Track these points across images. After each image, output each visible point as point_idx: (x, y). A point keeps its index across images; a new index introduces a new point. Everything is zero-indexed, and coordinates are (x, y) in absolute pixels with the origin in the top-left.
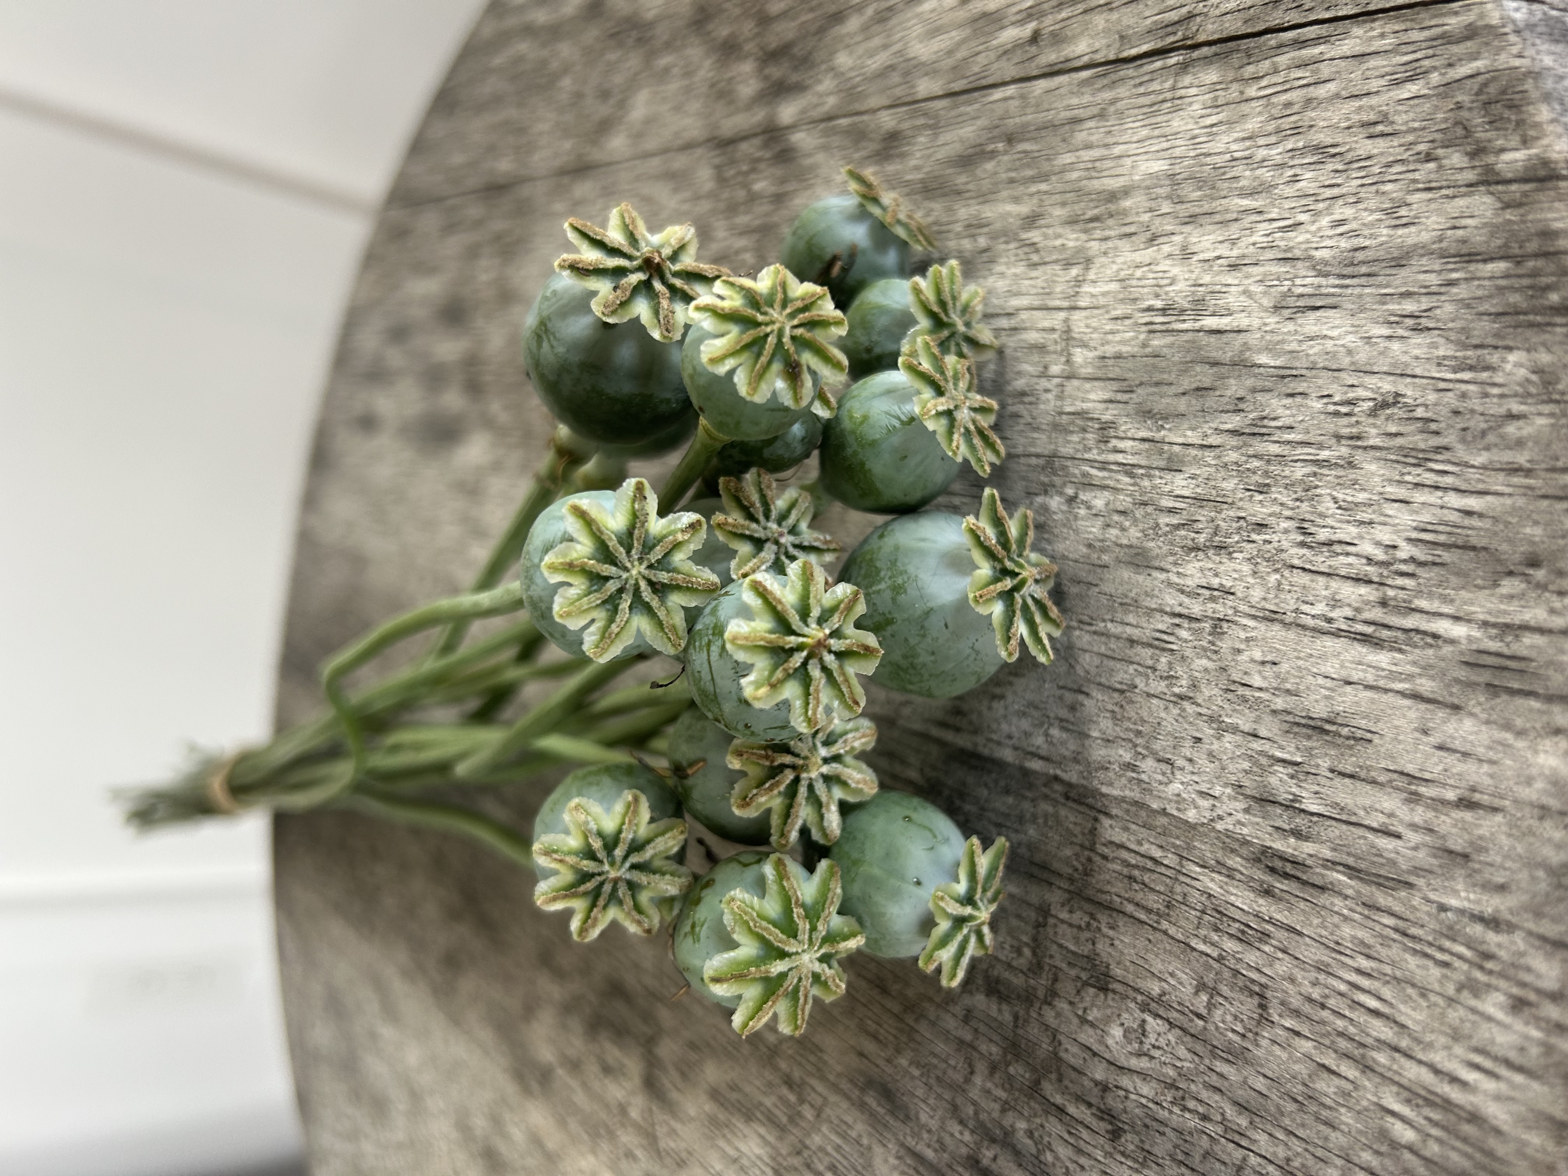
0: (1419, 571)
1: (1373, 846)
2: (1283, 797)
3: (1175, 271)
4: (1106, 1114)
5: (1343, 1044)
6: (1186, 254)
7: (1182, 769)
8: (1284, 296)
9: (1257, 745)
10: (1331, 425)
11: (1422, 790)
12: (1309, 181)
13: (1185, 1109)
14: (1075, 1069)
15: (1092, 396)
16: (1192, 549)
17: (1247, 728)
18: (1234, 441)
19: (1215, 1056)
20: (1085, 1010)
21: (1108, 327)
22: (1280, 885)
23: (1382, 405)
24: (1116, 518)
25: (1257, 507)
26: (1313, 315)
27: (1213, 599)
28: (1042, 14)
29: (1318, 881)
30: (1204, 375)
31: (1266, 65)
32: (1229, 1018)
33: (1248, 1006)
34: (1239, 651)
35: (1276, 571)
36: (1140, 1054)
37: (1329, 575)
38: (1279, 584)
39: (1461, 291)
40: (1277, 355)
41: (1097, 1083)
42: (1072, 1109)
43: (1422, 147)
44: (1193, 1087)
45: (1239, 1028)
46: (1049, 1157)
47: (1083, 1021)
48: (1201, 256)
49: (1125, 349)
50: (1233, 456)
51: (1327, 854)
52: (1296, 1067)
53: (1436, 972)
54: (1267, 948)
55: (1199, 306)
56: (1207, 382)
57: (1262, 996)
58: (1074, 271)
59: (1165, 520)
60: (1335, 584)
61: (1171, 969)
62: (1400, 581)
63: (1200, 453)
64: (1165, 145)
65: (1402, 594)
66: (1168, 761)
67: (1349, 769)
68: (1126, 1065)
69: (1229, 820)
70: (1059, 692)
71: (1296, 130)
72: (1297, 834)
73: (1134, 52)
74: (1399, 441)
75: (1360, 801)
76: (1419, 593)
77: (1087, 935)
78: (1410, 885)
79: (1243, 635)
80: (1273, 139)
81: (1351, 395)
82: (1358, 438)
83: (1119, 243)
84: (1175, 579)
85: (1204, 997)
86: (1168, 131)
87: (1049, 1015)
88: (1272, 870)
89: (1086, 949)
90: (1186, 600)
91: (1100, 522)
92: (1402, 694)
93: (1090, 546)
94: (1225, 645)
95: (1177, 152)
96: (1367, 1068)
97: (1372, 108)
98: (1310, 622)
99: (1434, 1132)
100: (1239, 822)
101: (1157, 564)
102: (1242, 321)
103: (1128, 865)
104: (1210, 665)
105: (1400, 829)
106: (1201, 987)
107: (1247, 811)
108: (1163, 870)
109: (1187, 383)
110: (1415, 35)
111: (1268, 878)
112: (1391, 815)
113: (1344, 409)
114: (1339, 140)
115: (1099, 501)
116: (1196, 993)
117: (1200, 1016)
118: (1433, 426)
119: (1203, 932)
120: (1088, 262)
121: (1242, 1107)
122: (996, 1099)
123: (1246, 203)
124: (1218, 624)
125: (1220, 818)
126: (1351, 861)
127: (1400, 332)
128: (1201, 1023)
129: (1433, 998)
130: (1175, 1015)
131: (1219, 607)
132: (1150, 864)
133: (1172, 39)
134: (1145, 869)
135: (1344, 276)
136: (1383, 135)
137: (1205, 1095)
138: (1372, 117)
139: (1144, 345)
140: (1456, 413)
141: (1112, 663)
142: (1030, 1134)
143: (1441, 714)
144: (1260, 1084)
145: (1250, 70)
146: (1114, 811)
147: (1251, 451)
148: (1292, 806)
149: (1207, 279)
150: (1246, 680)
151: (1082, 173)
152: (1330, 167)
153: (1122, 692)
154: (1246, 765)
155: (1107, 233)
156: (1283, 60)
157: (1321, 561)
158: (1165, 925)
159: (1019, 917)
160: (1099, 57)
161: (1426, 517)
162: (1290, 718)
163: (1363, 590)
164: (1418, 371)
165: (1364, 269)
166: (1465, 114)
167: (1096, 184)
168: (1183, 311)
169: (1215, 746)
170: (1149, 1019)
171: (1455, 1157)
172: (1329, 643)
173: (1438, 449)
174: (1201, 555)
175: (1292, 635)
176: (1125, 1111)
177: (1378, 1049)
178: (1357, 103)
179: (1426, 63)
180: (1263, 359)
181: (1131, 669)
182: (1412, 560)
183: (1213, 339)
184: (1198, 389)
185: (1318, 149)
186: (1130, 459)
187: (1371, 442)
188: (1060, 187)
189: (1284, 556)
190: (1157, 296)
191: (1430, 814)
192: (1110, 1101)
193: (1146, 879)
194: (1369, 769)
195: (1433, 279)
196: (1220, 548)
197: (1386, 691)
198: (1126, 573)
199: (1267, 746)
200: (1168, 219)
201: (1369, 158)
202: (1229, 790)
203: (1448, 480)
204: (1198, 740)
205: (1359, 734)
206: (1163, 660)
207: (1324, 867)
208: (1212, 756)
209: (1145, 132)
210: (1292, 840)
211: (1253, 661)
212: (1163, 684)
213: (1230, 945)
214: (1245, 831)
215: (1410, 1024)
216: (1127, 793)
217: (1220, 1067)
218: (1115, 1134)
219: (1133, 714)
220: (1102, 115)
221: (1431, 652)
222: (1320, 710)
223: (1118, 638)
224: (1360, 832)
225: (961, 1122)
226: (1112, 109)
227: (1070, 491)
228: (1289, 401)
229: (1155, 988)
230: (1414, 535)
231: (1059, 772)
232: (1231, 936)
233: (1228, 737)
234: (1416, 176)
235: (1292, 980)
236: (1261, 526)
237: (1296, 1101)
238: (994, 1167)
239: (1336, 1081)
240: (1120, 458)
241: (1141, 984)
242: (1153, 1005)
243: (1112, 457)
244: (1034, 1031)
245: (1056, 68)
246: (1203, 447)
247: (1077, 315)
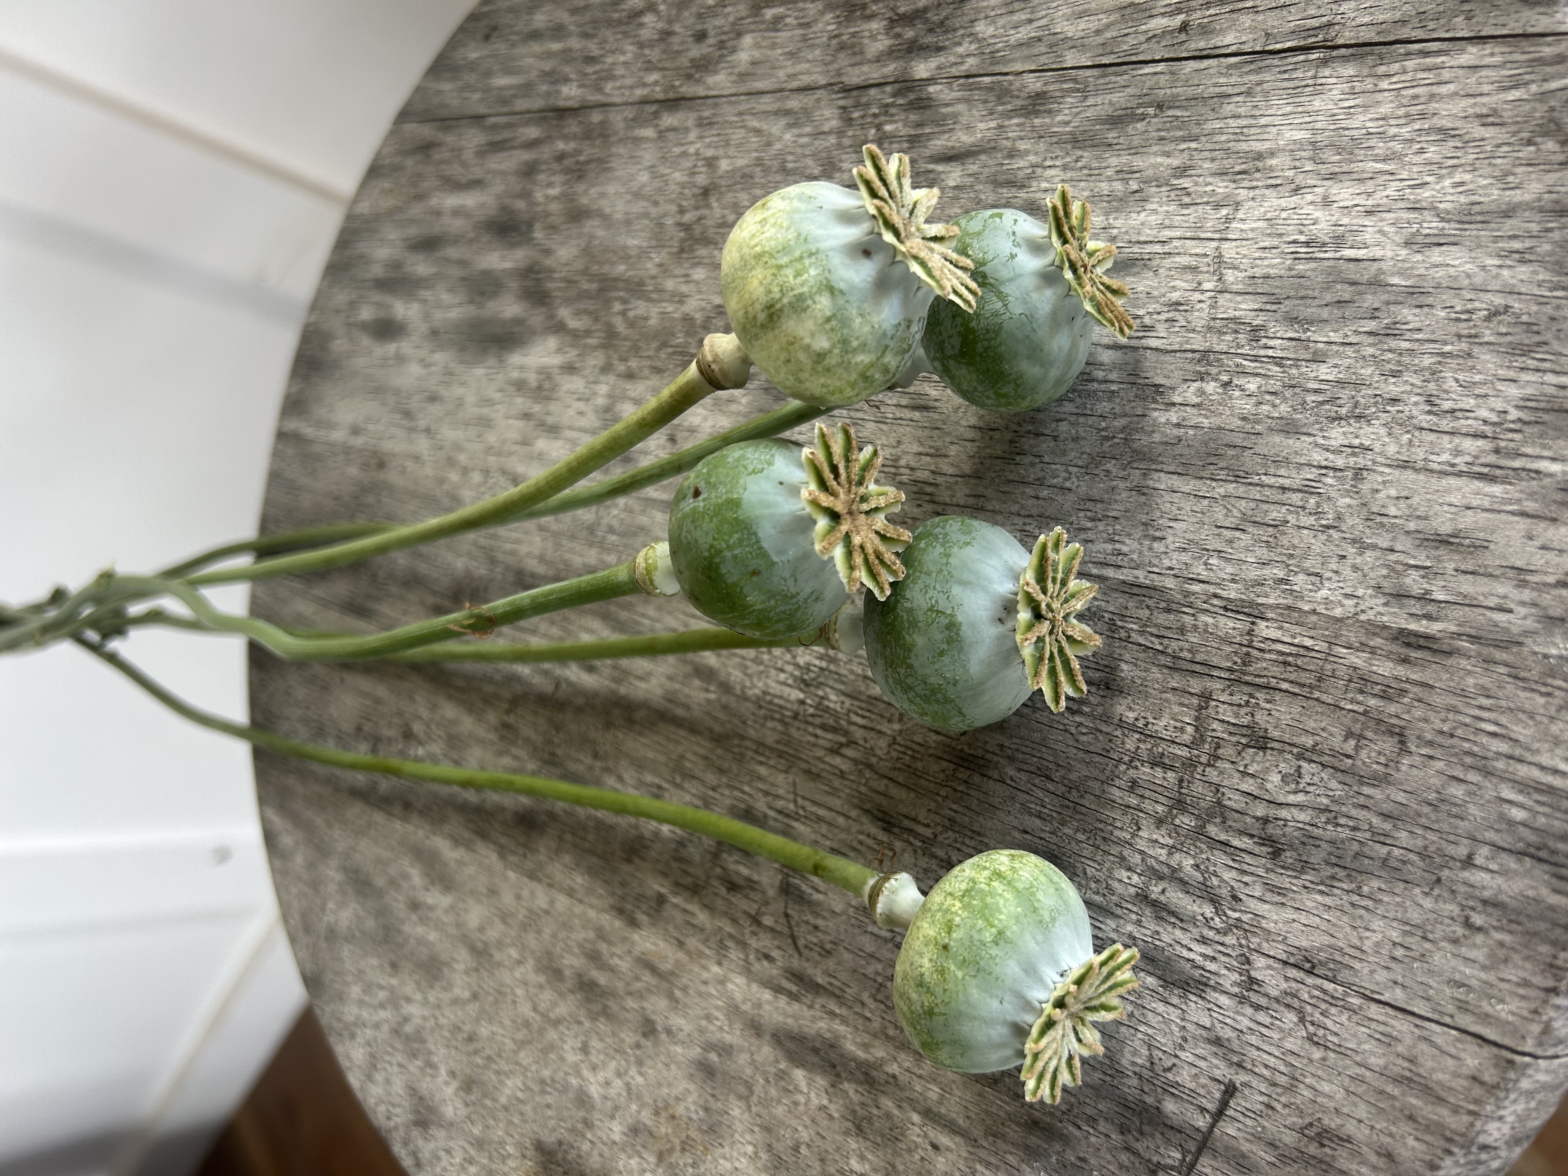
0: (1526, 428)
1: (1490, 620)
2: (1416, 591)
3: (1318, 214)
4: (1266, 840)
5: (1468, 760)
6: (1327, 202)
7: (1329, 579)
8: (1414, 235)
9: (1393, 557)
10: (1453, 328)
11: (1528, 578)
12: (1433, 152)
13: (1337, 825)
14: (1237, 812)
15: (1244, 306)
16: (1335, 419)
17: (1385, 545)
18: (1371, 340)
19: (1362, 783)
20: (1246, 766)
21: (1257, 255)
22: (1414, 654)
23: (1493, 314)
24: (1268, 397)
25: (1392, 387)
26: (1437, 250)
27: (1354, 454)
28: (1189, 11)
29: (1445, 648)
30: (1345, 292)
31: (1396, 67)
32: (1373, 754)
33: (1388, 745)
34: (1377, 491)
35: (1408, 432)
36: (1295, 792)
37: (1452, 433)
38: (1411, 441)
39: (1556, 235)
40: (1409, 277)
41: (1258, 819)
42: (1236, 842)
43: (1525, 135)
44: (1344, 809)
45: (1382, 760)
46: (1215, 881)
47: (1244, 774)
48: (1341, 204)
49: (1272, 272)
50: (1371, 351)
51: (1453, 628)
52: (1432, 781)
53: (1542, 700)
54: (1406, 700)
55: (1339, 241)
56: (1347, 297)
57: (1401, 735)
58: (1224, 212)
59: (1310, 398)
60: (1457, 440)
61: (1323, 725)
62: (1510, 435)
63: (1341, 349)
64: (1308, 119)
65: (1511, 445)
66: (1317, 575)
67: (1470, 568)
68: (1284, 801)
69: (1371, 612)
70: (1217, 531)
71: (1423, 116)
72: (1428, 617)
73: (1279, 46)
74: (1509, 338)
75: (1480, 589)
76: (1525, 442)
77: (1248, 710)
78: (1520, 644)
79: (1380, 479)
80: (1402, 121)
81: (1470, 306)
82: (1476, 336)
83: (1267, 192)
84: (1321, 441)
85: (1352, 742)
86: (1310, 108)
87: (1212, 775)
88: (1408, 645)
89: (1245, 721)
90: (1331, 457)
91: (1253, 400)
92: (1513, 513)
93: (1244, 419)
94: (1365, 487)
95: (1319, 125)
96: (1488, 773)
97: (1484, 105)
98: (1435, 466)
99: (1541, 809)
100: (1380, 613)
101: (1305, 430)
102: (1378, 253)
103: (1283, 653)
104: (1354, 502)
105: (1512, 606)
106: (1349, 735)
107: (1386, 604)
108: (1313, 654)
109: (1328, 297)
110: (1517, 57)
111: (1405, 651)
112: (1505, 597)
113: (1463, 317)
114: (1458, 124)
115: (1252, 385)
116: (1345, 740)
117: (1348, 756)
118: (1535, 328)
119: (1350, 696)
120: (1237, 205)
121: (1386, 816)
122: (1163, 846)
123: (1379, 166)
124: (1359, 473)
125: (1363, 611)
126: (1473, 632)
127: (1509, 262)
128: (1350, 761)
129: (1538, 718)
130: (1327, 758)
131: (1359, 460)
132: (1302, 651)
133: (1313, 40)
134: (1297, 655)
135: (1463, 222)
136: (1493, 124)
137: (1354, 812)
138: (1485, 111)
139: (1290, 269)
140: (1553, 319)
141: (1265, 507)
142: (1197, 866)
143: (1542, 525)
144: (1401, 797)
145: (1382, 70)
146: (1270, 615)
147: (1386, 347)
148: (1424, 598)
149: (1345, 221)
150: (1383, 511)
151: (1232, 137)
152: (1451, 144)
153: (1276, 526)
154: (1385, 572)
155: (1255, 183)
156: (1410, 64)
157: (1446, 424)
158: (1317, 694)
159: (1182, 705)
160: (1247, 48)
161: (1529, 391)
162: (1421, 536)
163: (1480, 443)
164: (1523, 290)
165: (1479, 218)
166: (1556, 114)
167: (1244, 146)
168: (1324, 244)
169: (1359, 560)
170: (1304, 764)
171: (1557, 823)
172: (1453, 481)
173: (1539, 344)
174: (1343, 423)
175: (1421, 477)
176: (1284, 835)
177: (1497, 759)
178: (1472, 101)
179: (1527, 77)
180: (1395, 280)
181: (1284, 509)
182: (1520, 420)
183: (1351, 265)
184: (1339, 302)
185: (1440, 130)
186: (1279, 354)
187: (1486, 339)
188: (1209, 146)
189: (1415, 421)
190: (1301, 233)
191: (1535, 594)
192: (1270, 830)
193: (1299, 663)
194: (1486, 567)
195: (1534, 227)
196: (1359, 417)
197: (1499, 512)
198: (1277, 439)
199: (1402, 557)
200: (1310, 175)
201: (1483, 140)
202: (1370, 591)
203: (1547, 365)
204: (1344, 557)
205: (1478, 543)
206: (1312, 501)
207: (1452, 638)
208: (1355, 568)
209: (1289, 109)
210: (1424, 622)
211: (1388, 497)
212: (1312, 518)
213: (1372, 702)
214: (1385, 619)
215: (1521, 738)
216: (1281, 601)
217: (1366, 790)
218: (1276, 854)
219: (1285, 542)
220: (1249, 93)
221: (1534, 483)
222: (1446, 529)
223: (1271, 487)
224: (1481, 611)
225: (1129, 869)
226: (1259, 89)
227: (1225, 378)
228: (1418, 311)
229: (1309, 742)
230: (1522, 403)
231: (1219, 591)
232: (1375, 695)
233: (1368, 553)
234: (1520, 154)
235: (1426, 720)
236: (1395, 401)
237: (1431, 804)
238: (1162, 898)
239: (1464, 786)
240: (1270, 352)
241: (1295, 740)
242: (1308, 755)
243: (1262, 352)
244: (1198, 788)
245: (1205, 53)
246: (1343, 344)
247: (1226, 245)
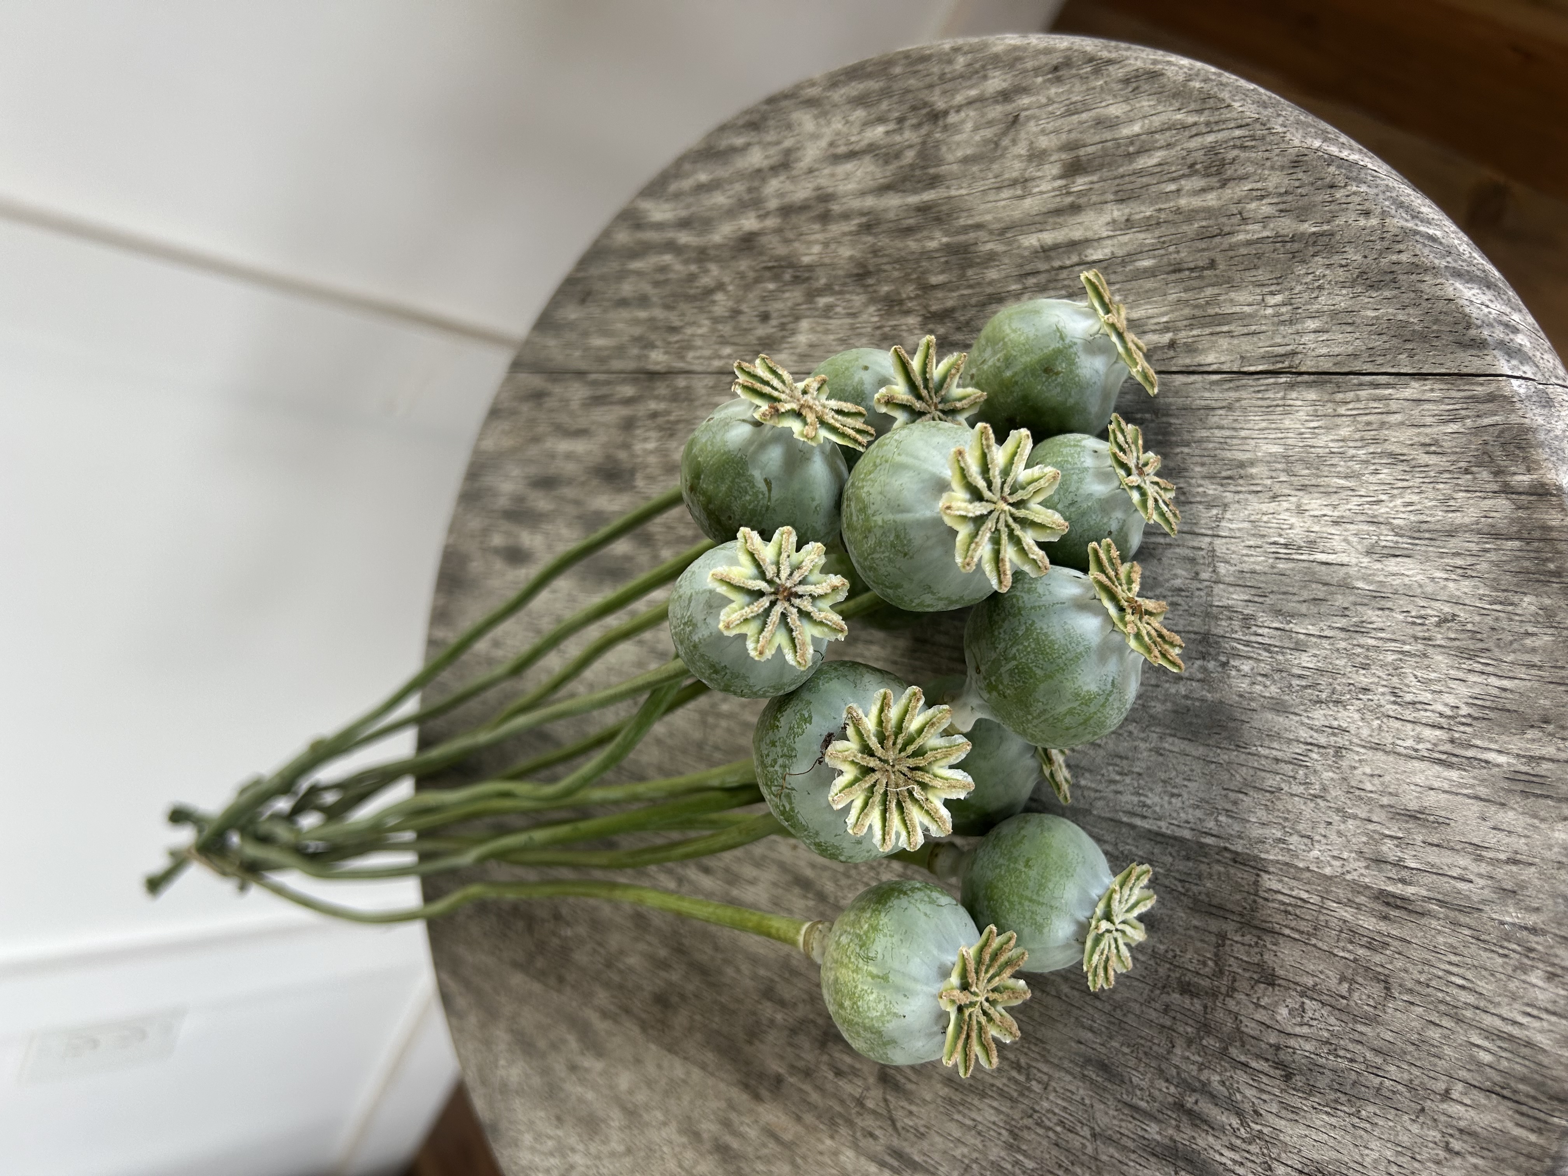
0: (1474, 723)
1: (1455, 888)
2: (1392, 858)
3: (1293, 520)
4: (1279, 1065)
5: (1442, 1008)
6: (1300, 511)
7: (1319, 842)
8: (1373, 546)
9: (1371, 827)
10: (1410, 630)
11: (1484, 853)
12: (1385, 475)
13: (1337, 1056)
14: (1253, 1038)
15: (1235, 596)
16: (1317, 702)
17: (1364, 815)
18: (1342, 635)
19: (1356, 1022)
20: (1258, 999)
21: (1244, 552)
22: (1393, 913)
23: (1443, 621)
24: (1260, 678)
25: (1362, 678)
26: (1393, 560)
27: (1334, 735)
28: (1176, 330)
29: (1419, 910)
30: (1320, 591)
31: (1351, 395)
32: (1364, 997)
33: (1377, 990)
34: (1355, 768)
35: (1378, 718)
36: (1301, 1025)
37: (1414, 722)
38: (1380, 727)
39: (1492, 556)
40: (1371, 583)
41: (1271, 1045)
42: (1254, 1064)
43: (1463, 464)
44: (1342, 1042)
45: (1372, 1003)
46: (1239, 1097)
47: (1257, 1005)
48: (1312, 513)
49: (1258, 568)
50: (1342, 645)
51: (1424, 893)
52: (1413, 1024)
53: (1500, 960)
54: (1388, 952)
55: (1312, 545)
56: (1321, 595)
57: (1386, 982)
58: (1214, 512)
59: (1295, 682)
60: (1419, 728)
61: (1320, 968)
62: (1462, 728)
63: (1318, 641)
64: (1280, 435)
65: (1464, 736)
66: (1308, 837)
67: (1436, 841)
68: (1292, 1032)
69: (1355, 873)
70: (1224, 792)
71: (1375, 441)
72: (1403, 881)
73: (1252, 369)
74: (1457, 643)
75: (1444, 860)
76: (1475, 736)
77: (1257, 950)
78: (1480, 910)
79: (1357, 758)
80: (1359, 444)
81: (1423, 612)
82: (1430, 640)
83: (1250, 497)
84: (1306, 721)
85: (1346, 985)
86: (1281, 426)
87: (1231, 1004)
88: (1388, 904)
89: (1256, 959)
90: (1315, 735)
91: (1247, 681)
92: (1468, 796)
93: (1241, 696)
94: (1344, 764)
95: (1290, 441)
96: (1459, 1020)
97: (1427, 435)
98: (1402, 750)
99: (1504, 1054)
100: (1362, 875)
101: (1292, 710)
102: (1344, 559)
103: (1284, 904)
104: (1335, 776)
105: (1472, 877)
106: (1343, 979)
107: (1367, 867)
108: (1309, 906)
109: (1306, 595)
110: (1454, 394)
111: (1385, 909)
112: (1465, 869)
113: (1419, 621)
114: (1405, 451)
115: (1246, 667)
116: (1340, 983)
117: (1343, 997)
118: (1479, 636)
119: (1341, 944)
120: (1225, 506)
121: (1377, 1051)
122: (1194, 1063)
123: (1342, 482)
124: (1339, 751)
125: (1348, 872)
126: (1440, 897)
127: (1454, 577)
128: (1345, 1001)
129: (1498, 975)
130: (1325, 997)
131: (1338, 739)
132: (1300, 903)
133: (1280, 365)
134: (1296, 906)
135: (1414, 538)
136: (1435, 453)
137: (1350, 1046)
138: (1428, 441)
139: (1273, 567)
140: (1493, 629)
141: (1263, 774)
142: (1223, 1083)
143: (1493, 808)
144: (1389, 1036)
145: (1339, 396)
146: (1271, 869)
147: (1355, 642)
148: (1398, 864)
149: (1316, 528)
150: (1361, 786)
151: (1218, 446)
152: (1400, 468)
153: (1272, 792)
154: (1364, 839)
155: (1239, 489)
156: (1363, 394)
157: (1409, 714)
158: (1314, 941)
159: (1202, 941)
160: (1225, 368)
161: (1477, 690)
162: (1393, 810)
163: (1438, 732)
164: (1467, 602)
165: (1427, 535)
166: (1489, 448)
167: (1228, 455)
168: (1300, 548)
169: (1342, 827)
170: (1307, 1001)
171: (1517, 1067)
172: (1417, 764)
173: (1483, 650)
174: (1324, 706)
175: (1391, 758)
176: (1294, 1061)
177: (1466, 1009)
178: (1417, 430)
179: (1463, 412)
180: (1360, 584)
181: (1278, 778)
182: (1469, 715)
183: (1324, 568)
184: (1315, 599)
185: (1391, 455)
186: (1267, 641)
187: (1438, 642)
188: (1197, 452)
189: (1382, 709)
190: (1280, 535)
191: (1490, 868)
192: (1282, 1055)
193: (1298, 912)
194: (1449, 841)
195: (1472, 546)
196: (1337, 702)
197: (1457, 794)
198: (1269, 716)
199: (1378, 827)
200: (1285, 485)
201: (1427, 466)
202: (1353, 855)
203: (1490, 669)
204: (1330, 823)
205: (1441, 820)
206: (1301, 772)
207: (1423, 901)
208: (1340, 834)
209: (1264, 425)
210: (1400, 885)
211: (1364, 774)
212: (1302, 787)
213: (1361, 952)
214: (1367, 880)
215: (1484, 992)
216: (1280, 858)
217: (1360, 1028)
218: (1288, 1077)
219: (1281, 807)
220: (1230, 408)
221: (1485, 771)
222: (1413, 805)
223: (1267, 757)
224: (1446, 879)
225: (1167, 1081)
226: (1238, 405)
227: (1223, 659)
228: (1380, 612)
229: (1310, 982)
230: (1471, 701)
231: (1228, 845)
232: (1362, 946)
233: (1350, 821)
234: (1460, 482)
235: (1406, 971)
236: (1366, 690)
237: (1414, 1044)
238: (1196, 1108)
239: (1440, 1030)
240: (1259, 639)
241: (1298, 979)
242: (1309, 993)
243: (1253, 638)
244: (1220, 1015)
245: (1191, 369)
246: (1320, 636)
247: (1218, 542)
